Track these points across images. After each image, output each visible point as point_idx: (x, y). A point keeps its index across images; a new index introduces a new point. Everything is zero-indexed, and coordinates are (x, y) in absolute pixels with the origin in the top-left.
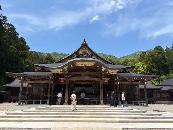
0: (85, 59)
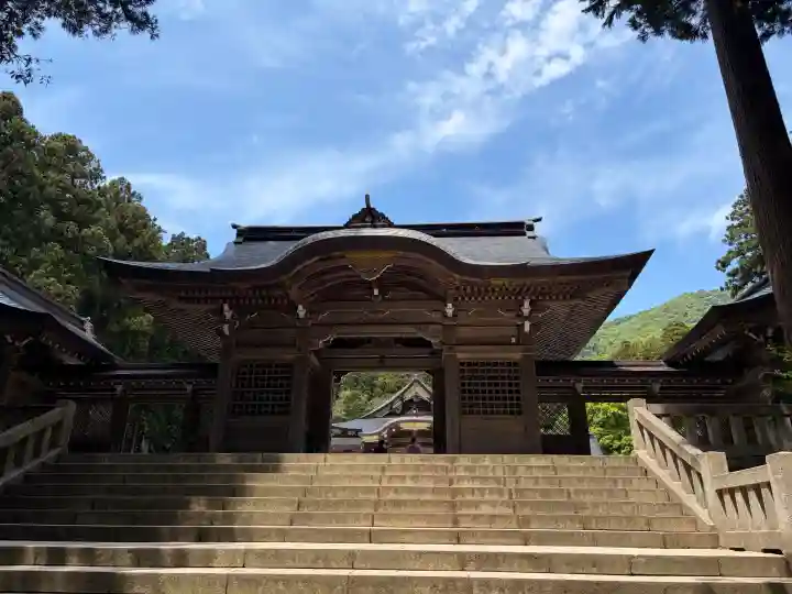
0: (415, 418)
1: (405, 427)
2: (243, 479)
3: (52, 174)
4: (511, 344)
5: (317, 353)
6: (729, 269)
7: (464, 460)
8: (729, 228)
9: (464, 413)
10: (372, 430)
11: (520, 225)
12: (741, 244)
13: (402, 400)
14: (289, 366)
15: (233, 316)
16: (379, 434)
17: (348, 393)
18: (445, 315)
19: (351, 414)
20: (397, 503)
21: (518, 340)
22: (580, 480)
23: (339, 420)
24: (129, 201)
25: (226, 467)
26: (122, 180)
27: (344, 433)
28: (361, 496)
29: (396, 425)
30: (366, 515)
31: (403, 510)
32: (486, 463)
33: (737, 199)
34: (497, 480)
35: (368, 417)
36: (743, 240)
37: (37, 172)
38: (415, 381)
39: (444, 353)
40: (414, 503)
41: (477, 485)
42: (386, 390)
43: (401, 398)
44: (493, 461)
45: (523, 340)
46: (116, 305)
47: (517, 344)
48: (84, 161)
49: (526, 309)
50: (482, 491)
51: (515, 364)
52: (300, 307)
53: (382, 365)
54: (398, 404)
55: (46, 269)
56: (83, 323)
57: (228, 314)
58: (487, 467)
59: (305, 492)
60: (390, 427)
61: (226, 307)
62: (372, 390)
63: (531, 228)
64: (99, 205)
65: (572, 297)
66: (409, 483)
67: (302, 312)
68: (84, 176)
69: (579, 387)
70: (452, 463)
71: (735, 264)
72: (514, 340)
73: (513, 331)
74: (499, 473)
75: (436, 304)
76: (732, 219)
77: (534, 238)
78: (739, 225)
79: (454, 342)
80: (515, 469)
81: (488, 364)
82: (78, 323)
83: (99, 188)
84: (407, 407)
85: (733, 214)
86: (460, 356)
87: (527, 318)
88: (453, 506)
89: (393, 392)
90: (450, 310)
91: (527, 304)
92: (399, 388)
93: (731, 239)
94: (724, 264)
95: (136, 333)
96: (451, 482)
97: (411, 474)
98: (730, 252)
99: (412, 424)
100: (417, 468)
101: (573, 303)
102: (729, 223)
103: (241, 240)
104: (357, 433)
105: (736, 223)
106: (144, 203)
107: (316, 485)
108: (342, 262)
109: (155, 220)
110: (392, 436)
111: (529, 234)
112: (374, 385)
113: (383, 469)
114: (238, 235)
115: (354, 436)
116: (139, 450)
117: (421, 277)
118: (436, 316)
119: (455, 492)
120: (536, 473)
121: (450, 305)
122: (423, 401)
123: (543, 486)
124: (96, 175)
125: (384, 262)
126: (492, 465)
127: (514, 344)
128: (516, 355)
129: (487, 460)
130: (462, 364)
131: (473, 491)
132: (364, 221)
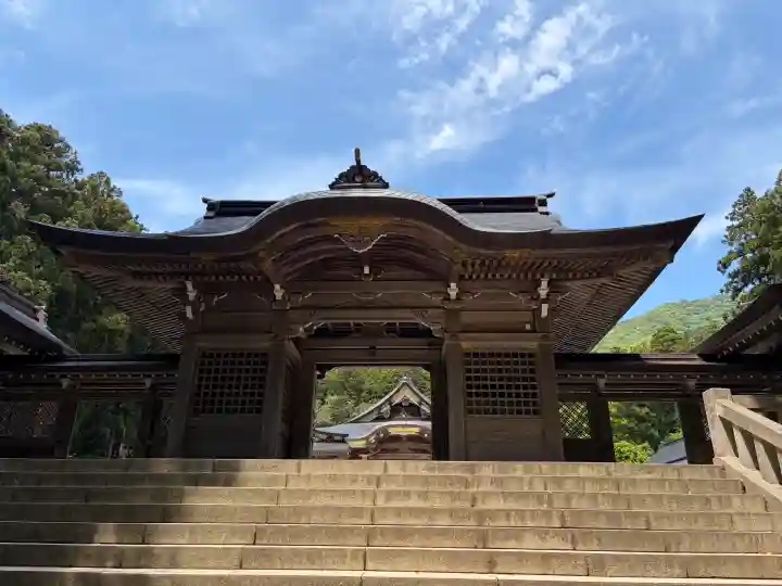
0: (404, 422)
1: (393, 431)
2: (181, 496)
3: (26, 164)
4: (523, 331)
5: (297, 341)
6: (730, 270)
7: (488, 469)
8: (729, 228)
9: (471, 412)
10: (359, 434)
11: (531, 200)
12: (742, 244)
13: (390, 404)
14: (263, 356)
15: (197, 297)
16: (367, 438)
17: (335, 398)
18: (447, 298)
19: (337, 419)
20: (401, 533)
21: (533, 326)
22: (657, 499)
23: (324, 425)
24: (109, 196)
25: (161, 478)
26: (101, 174)
27: (330, 438)
28: (347, 522)
29: (384, 430)
30: (354, 554)
31: (412, 545)
32: (519, 473)
33: (736, 199)
34: (539, 498)
35: (357, 421)
36: (743, 241)
37: (9, 162)
38: (404, 384)
39: (446, 342)
40: (427, 533)
41: (512, 505)
42: (373, 395)
43: (389, 401)
44: (526, 471)
45: (538, 325)
46: (92, 303)
47: (534, 331)
48: (59, 152)
49: (543, 291)
50: (521, 514)
51: (531, 355)
52: (277, 287)
53: (373, 358)
54: (387, 408)
55: (14, 262)
56: (35, 311)
57: (192, 295)
58: (521, 479)
59: (268, 514)
60: (377, 433)
61: (189, 286)
62: (359, 393)
63: (543, 203)
64: (75, 197)
65: (599, 276)
66: (414, 503)
67: (279, 292)
68: (58, 168)
69: (602, 382)
70: (473, 472)
71: (735, 265)
72: (528, 327)
73: (528, 316)
74: (539, 488)
75: (437, 286)
76: (732, 219)
77: (547, 213)
78: (739, 226)
79: (458, 330)
81: (499, 355)
82: (31, 311)
83: (76, 181)
84: (396, 410)
85: (734, 213)
86: (465, 345)
87: (544, 301)
88: (483, 538)
89: (381, 398)
90: (453, 291)
91: (544, 284)
92: (386, 394)
93: (731, 240)
94: (724, 265)
95: (112, 332)
96: (474, 501)
97: (418, 488)
98: (730, 252)
99: (400, 429)
100: (426, 480)
101: (599, 281)
102: (729, 223)
103: (211, 214)
104: (343, 439)
105: (736, 223)
106: (124, 199)
107: (284, 503)
108: (327, 231)
109: (137, 217)
110: (380, 441)
111: (541, 209)
112: (362, 391)
113: (378, 481)
114: (209, 209)
115: (340, 441)
116: (116, 455)
117: (422, 251)
118: (437, 300)
119: (482, 516)
121: (453, 285)
122: (411, 405)
124: (73, 168)
125: (377, 230)
126: (527, 476)
127: (528, 332)
128: (531, 344)
129: (518, 469)
130: (468, 355)
131: (508, 514)
132: (354, 181)
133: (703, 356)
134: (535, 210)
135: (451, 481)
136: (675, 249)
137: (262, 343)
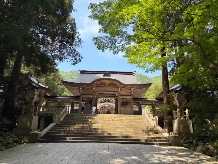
7: (123, 115)
9: (121, 107)
11: (132, 72)
14: (92, 98)
15: (82, 89)
20: (115, 121)
22: (138, 118)
31: (116, 121)
39: (118, 97)
40: (117, 121)
47: (130, 96)
51: (130, 99)
54: (103, 100)
60: (101, 106)
63: (134, 73)
65: (140, 89)
66: (116, 118)
67: (94, 89)
69: (140, 102)
73: (130, 93)
74: (127, 117)
75: (117, 88)
77: (134, 76)
79: (120, 95)
80: (129, 117)
86: (121, 97)
87: (132, 91)
88: (122, 121)
90: (119, 89)
91: (132, 89)
108: (102, 82)
114: (80, 72)
118: (117, 90)
119: (122, 119)
120: (132, 117)
123: (133, 119)
130: (121, 99)
132: (106, 75)
133: (156, 99)
134: (132, 74)
135: (119, 116)
136: (149, 87)
137: (91, 96)
